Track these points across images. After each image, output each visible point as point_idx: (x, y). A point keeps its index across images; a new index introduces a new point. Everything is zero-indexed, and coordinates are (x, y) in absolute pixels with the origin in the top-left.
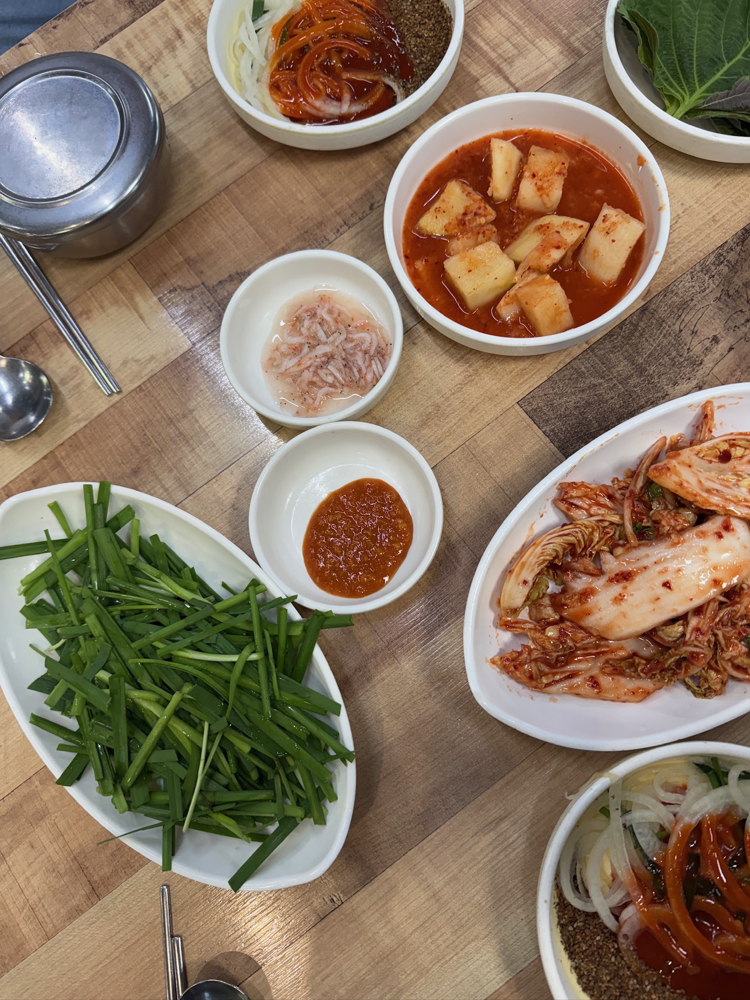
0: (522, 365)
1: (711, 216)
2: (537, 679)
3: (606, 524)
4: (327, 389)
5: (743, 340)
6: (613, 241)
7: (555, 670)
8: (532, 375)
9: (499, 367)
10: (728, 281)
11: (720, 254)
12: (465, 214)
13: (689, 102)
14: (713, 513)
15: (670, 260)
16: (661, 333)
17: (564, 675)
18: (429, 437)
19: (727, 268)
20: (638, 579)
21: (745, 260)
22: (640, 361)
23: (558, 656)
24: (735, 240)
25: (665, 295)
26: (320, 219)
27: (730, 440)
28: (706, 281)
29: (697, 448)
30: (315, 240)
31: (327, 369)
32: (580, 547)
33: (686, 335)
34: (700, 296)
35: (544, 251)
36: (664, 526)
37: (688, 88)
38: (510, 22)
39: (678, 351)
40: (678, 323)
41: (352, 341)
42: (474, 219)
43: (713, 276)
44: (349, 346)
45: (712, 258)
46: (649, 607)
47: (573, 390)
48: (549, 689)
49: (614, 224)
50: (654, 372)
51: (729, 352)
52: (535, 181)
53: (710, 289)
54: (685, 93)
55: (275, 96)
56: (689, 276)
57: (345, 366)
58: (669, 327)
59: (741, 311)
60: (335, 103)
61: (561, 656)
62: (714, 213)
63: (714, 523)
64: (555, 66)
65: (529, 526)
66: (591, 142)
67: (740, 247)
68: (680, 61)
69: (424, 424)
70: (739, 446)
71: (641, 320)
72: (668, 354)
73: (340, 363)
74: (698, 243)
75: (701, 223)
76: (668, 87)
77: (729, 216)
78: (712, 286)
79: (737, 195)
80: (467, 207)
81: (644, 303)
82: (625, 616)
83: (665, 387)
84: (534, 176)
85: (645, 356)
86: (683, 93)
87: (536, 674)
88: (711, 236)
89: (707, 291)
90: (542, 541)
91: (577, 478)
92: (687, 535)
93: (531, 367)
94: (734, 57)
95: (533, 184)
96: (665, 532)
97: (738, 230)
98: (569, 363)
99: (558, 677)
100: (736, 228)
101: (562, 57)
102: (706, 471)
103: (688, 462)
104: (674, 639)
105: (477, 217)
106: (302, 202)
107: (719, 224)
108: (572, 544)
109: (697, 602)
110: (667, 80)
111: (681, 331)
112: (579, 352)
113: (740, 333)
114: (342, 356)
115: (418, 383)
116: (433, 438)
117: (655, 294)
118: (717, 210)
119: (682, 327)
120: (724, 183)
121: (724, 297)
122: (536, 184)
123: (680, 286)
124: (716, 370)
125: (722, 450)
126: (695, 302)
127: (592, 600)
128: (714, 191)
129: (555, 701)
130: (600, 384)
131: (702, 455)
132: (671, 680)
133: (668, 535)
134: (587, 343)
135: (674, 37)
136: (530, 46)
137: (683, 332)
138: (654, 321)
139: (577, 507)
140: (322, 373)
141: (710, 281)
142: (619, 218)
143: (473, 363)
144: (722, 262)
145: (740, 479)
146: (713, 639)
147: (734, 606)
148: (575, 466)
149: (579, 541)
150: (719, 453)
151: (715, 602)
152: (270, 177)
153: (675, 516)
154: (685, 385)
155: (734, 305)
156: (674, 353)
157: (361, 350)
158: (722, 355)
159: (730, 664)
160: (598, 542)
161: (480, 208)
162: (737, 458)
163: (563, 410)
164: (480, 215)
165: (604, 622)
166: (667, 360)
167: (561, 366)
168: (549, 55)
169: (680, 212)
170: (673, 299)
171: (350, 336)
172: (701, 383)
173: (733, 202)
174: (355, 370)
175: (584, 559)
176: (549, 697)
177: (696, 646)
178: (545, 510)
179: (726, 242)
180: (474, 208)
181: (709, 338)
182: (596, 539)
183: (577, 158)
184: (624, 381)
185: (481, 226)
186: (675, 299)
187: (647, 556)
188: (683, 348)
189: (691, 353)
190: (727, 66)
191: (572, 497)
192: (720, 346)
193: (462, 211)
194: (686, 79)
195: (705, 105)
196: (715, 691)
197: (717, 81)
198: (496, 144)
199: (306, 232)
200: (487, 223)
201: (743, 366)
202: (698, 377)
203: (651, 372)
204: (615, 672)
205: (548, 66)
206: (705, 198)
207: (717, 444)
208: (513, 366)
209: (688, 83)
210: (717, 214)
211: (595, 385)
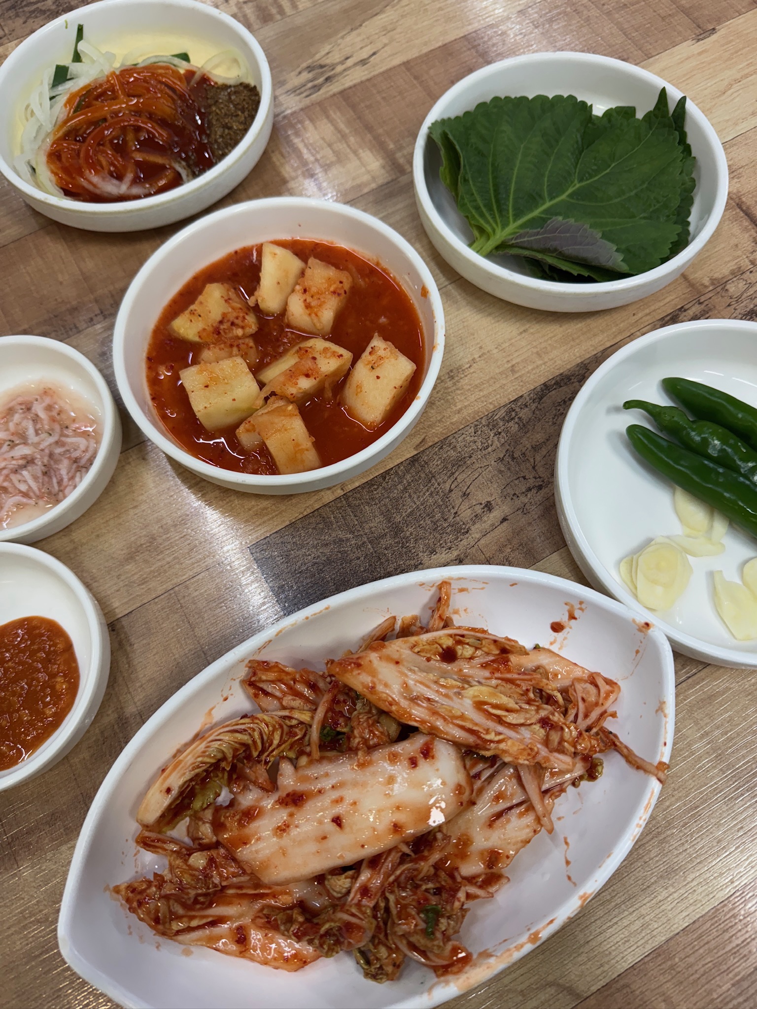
0: (265, 503)
1: (510, 365)
2: (164, 923)
3: (294, 722)
4: (19, 498)
5: (519, 512)
6: (378, 377)
7: (193, 913)
8: (273, 517)
9: (236, 502)
10: (515, 441)
11: (512, 410)
12: (221, 322)
13: (501, 235)
14: (415, 730)
15: (455, 409)
16: (428, 490)
17: (204, 921)
18: (133, 575)
19: (517, 426)
20: (310, 806)
21: (539, 420)
22: (398, 519)
23: (198, 895)
24: (532, 395)
25: (441, 448)
26: (74, 303)
27: (456, 635)
28: (491, 438)
29: (413, 639)
30: (63, 326)
31: (21, 474)
32: (256, 749)
33: (456, 496)
34: (479, 454)
35: (291, 376)
36: (355, 737)
37: (501, 221)
38: (336, 128)
39: (443, 513)
40: (450, 481)
41: (63, 444)
42: (230, 330)
43: (500, 433)
44: (58, 450)
45: (502, 413)
46: (312, 847)
47: (315, 542)
48: (180, 938)
49: (381, 358)
50: (411, 534)
51: (501, 522)
52: (305, 296)
53: (494, 447)
54: (497, 225)
55: (52, 166)
56: (473, 430)
57: (45, 474)
58: (439, 484)
59: (524, 478)
60: (115, 182)
61: (200, 895)
62: (514, 362)
63: (411, 744)
64: (374, 179)
65: (207, 710)
66: (385, 264)
67: (536, 404)
68: (495, 191)
69: (130, 557)
70: (468, 644)
71: (408, 471)
72: (431, 515)
73: (38, 469)
74: (490, 394)
75: (497, 371)
76: (477, 216)
77: (530, 368)
78: (496, 443)
79: (543, 345)
80: (224, 315)
81: (416, 452)
82: (284, 854)
83: (421, 554)
84: (305, 291)
85: (404, 514)
86: (494, 225)
87: (165, 917)
88: (506, 388)
89: (490, 449)
90: (211, 735)
91: (271, 656)
92: (377, 755)
93: (273, 507)
94: (557, 196)
95: (302, 300)
96: (355, 745)
97: (537, 385)
98: (318, 509)
99: (194, 923)
100: (535, 382)
101: (383, 171)
102: (421, 670)
103: (396, 656)
104: (339, 895)
105: (234, 328)
106: (61, 283)
107: (517, 375)
108: (244, 745)
109: (370, 850)
110: (477, 208)
111: (451, 491)
112: (332, 498)
113: (518, 503)
114: (43, 462)
115: (135, 507)
116: (136, 577)
117: (430, 444)
118: (518, 360)
119: (453, 487)
120: (532, 331)
121: (507, 459)
122: (305, 300)
123: (459, 439)
124: (482, 542)
125: (444, 647)
126: (473, 459)
127: (254, 825)
128: (519, 337)
129: (187, 953)
130: (348, 540)
131: (416, 650)
132: (333, 950)
133: (355, 751)
134: (342, 489)
135: (493, 165)
136: (351, 156)
137: (453, 492)
138: (423, 475)
139: (266, 694)
140: (14, 477)
141: (496, 438)
142: (387, 353)
143: (207, 492)
144: (512, 419)
145: (466, 686)
146: (382, 905)
147: (416, 863)
148: (270, 641)
149: (254, 742)
150: (441, 650)
151: (398, 852)
152: (34, 251)
153: (373, 725)
154: (443, 555)
155: (517, 469)
156: (438, 516)
157: (69, 458)
158: (492, 525)
159: (405, 942)
160: (279, 745)
161: (237, 318)
162: (466, 659)
163: (299, 564)
164: (237, 326)
165: (261, 856)
166: (429, 522)
167: (309, 511)
168: (369, 168)
169: (476, 356)
170: (449, 453)
171: (63, 439)
172: (462, 556)
173: (537, 353)
174: (55, 481)
175: (259, 766)
176: (183, 947)
177: (353, 915)
178: (231, 692)
179: (521, 396)
180: (232, 317)
181: (481, 504)
182: (276, 742)
183: (367, 280)
184: (375, 540)
185: (238, 338)
186: (452, 453)
187: (327, 775)
188: (449, 511)
189: (458, 518)
190: (548, 204)
191: (261, 681)
192: (492, 515)
193: (219, 318)
194: (500, 211)
195: (513, 242)
196: (387, 975)
197: (533, 219)
198: (268, 251)
199: (56, 316)
200: (244, 336)
201: (515, 542)
202: (460, 547)
203: (408, 534)
204: (268, 926)
205: (366, 178)
206: (507, 345)
207: (440, 638)
208: (253, 503)
209: (501, 215)
210: (518, 363)
211: (341, 540)
